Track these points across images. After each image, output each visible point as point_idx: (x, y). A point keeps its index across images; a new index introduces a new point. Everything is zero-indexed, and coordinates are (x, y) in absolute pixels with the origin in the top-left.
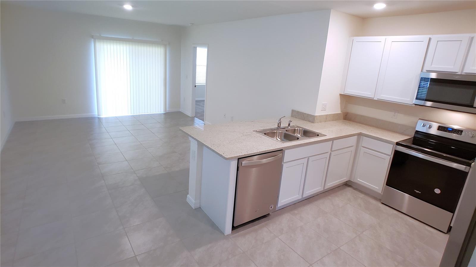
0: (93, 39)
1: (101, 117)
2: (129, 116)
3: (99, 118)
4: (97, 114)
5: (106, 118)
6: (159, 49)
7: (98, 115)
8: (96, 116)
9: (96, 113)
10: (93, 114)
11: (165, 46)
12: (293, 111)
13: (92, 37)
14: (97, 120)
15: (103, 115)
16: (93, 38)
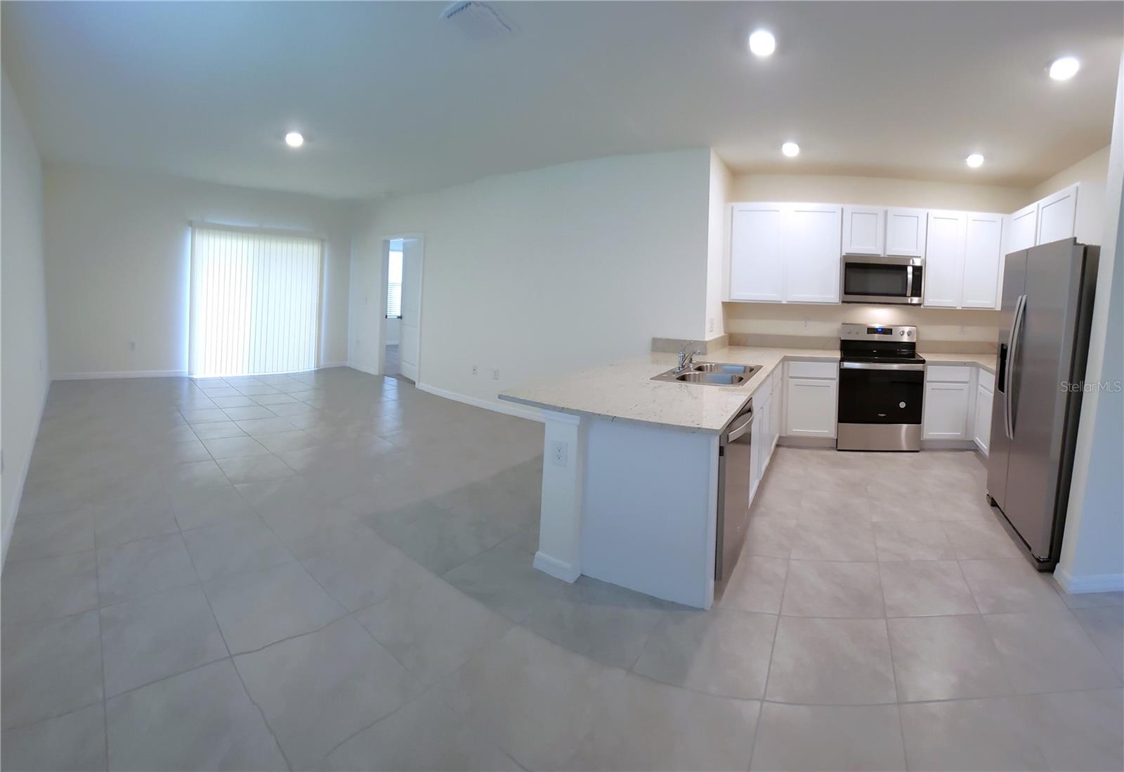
0: (190, 228)
1: (195, 377)
2: (243, 378)
3: (191, 380)
4: (187, 370)
5: (202, 380)
6: (311, 247)
7: (190, 373)
8: (186, 375)
9: (185, 371)
10: (182, 371)
11: (322, 241)
12: (655, 341)
13: (190, 224)
14: (186, 384)
15: (197, 375)
16: (192, 226)
